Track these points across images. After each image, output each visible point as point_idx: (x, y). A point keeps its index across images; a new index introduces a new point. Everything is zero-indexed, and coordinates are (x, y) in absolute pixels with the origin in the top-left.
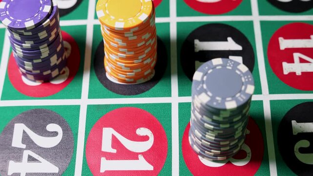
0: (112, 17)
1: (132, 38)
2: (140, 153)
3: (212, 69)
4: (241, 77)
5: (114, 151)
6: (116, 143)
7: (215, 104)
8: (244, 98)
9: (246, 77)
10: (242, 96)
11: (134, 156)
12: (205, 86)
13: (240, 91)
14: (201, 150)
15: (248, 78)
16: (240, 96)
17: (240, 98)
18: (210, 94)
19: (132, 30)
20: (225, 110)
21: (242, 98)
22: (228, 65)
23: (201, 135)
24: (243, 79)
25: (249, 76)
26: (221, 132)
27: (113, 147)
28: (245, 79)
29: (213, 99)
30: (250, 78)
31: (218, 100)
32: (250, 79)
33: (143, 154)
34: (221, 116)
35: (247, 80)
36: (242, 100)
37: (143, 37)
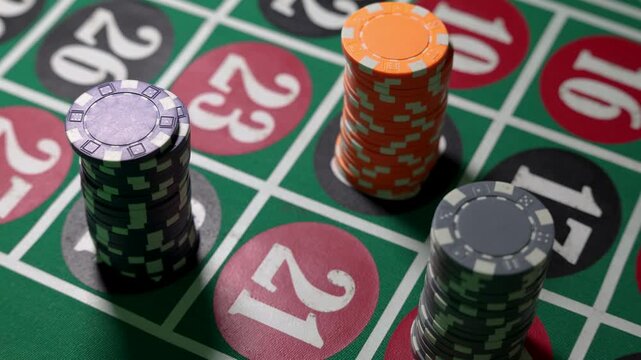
0: (364, 46)
1: (387, 98)
2: (315, 312)
3: (487, 196)
4: (532, 231)
5: (272, 288)
6: (283, 276)
7: (455, 255)
8: (517, 266)
9: (540, 234)
10: (515, 262)
11: (300, 310)
12: (456, 219)
13: (515, 253)
14: (421, 350)
15: (543, 238)
16: (510, 260)
17: (507, 263)
18: (458, 234)
19: (388, 82)
20: (470, 272)
21: (512, 264)
22: (521, 201)
23: (426, 318)
24: (534, 235)
25: (547, 235)
26: (461, 322)
27: (274, 281)
28: (537, 236)
29: (457, 244)
30: (548, 238)
31: (466, 250)
32: (546, 241)
33: (318, 314)
34: (464, 284)
35: (539, 239)
36: (509, 268)
37: (408, 106)
